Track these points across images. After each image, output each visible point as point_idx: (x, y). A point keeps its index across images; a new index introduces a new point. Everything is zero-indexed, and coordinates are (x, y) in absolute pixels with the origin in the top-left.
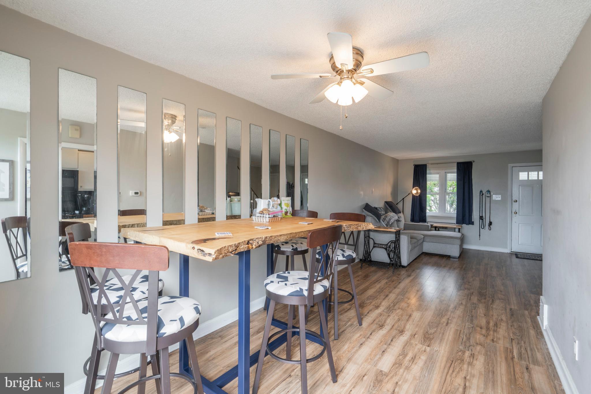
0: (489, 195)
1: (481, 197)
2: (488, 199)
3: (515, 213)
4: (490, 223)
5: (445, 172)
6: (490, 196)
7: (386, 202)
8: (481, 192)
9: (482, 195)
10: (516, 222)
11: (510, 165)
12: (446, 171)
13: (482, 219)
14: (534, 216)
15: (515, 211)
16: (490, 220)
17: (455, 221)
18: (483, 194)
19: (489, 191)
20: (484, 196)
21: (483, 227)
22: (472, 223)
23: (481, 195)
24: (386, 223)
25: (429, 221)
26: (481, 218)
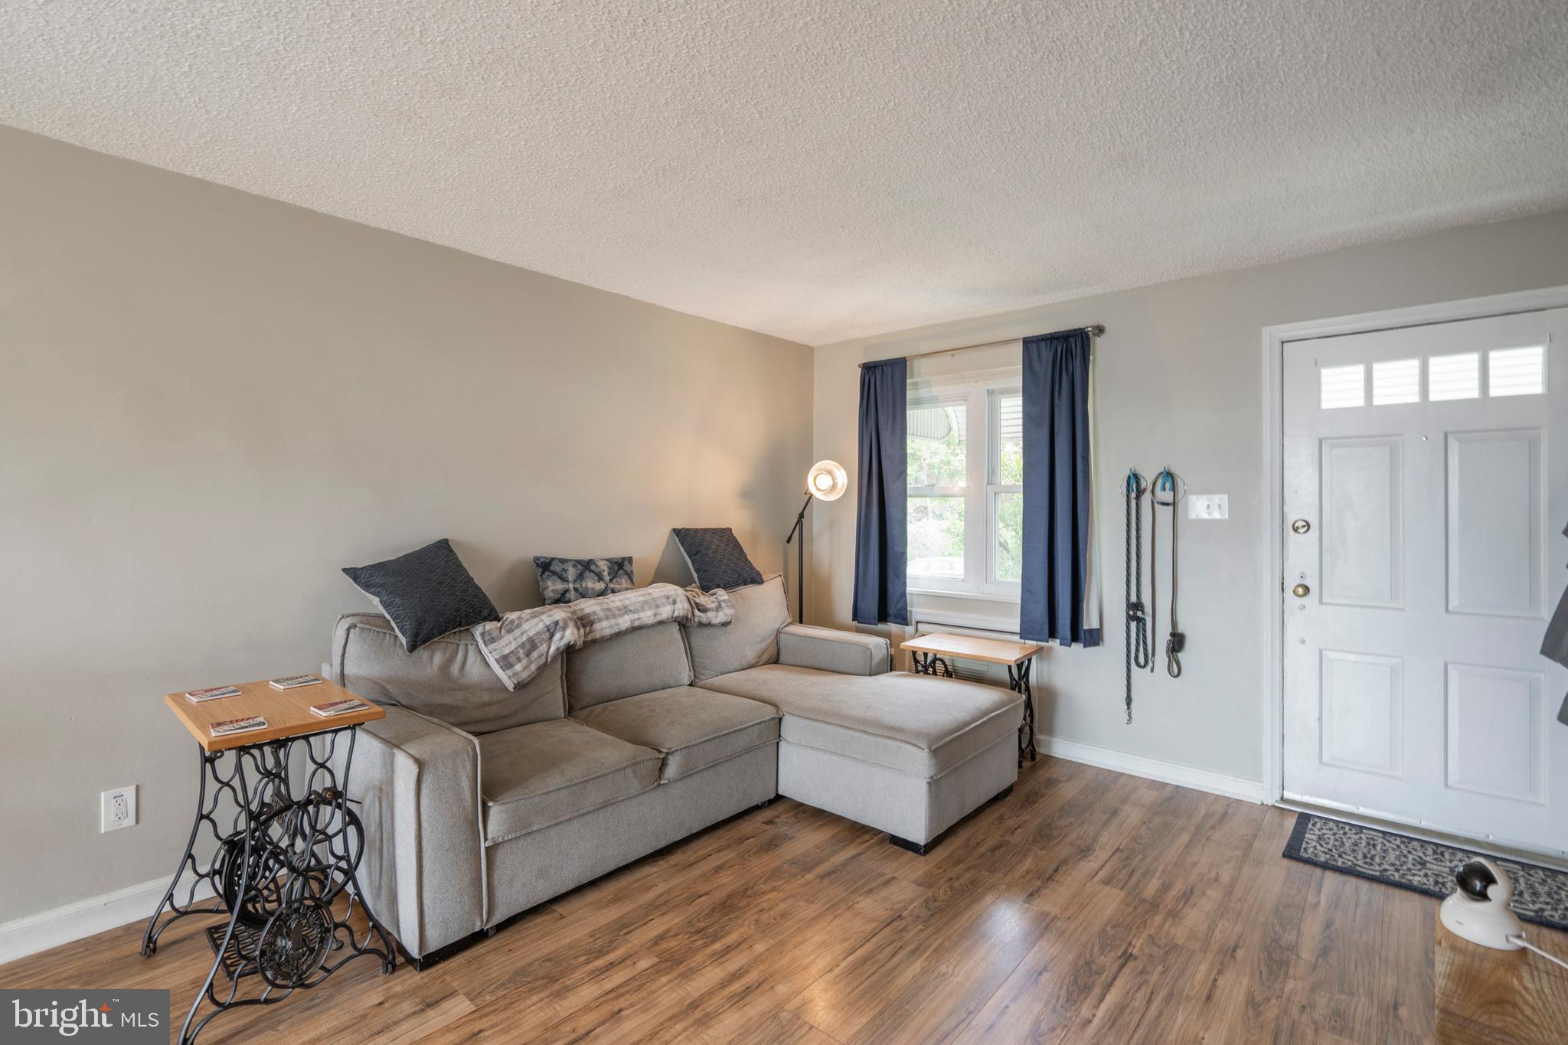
0: (1168, 496)
1: (1133, 503)
2: (1164, 514)
3: (1300, 591)
4: (1177, 642)
5: (990, 393)
6: (1170, 500)
7: (677, 532)
8: (1134, 479)
9: (1138, 498)
10: (1303, 642)
11: (1272, 334)
12: (992, 386)
13: (1140, 621)
14: (1402, 609)
15: (1299, 581)
16: (1174, 624)
17: (1015, 624)
18: (1140, 493)
19: (1169, 475)
20: (1146, 499)
21: (1142, 661)
22: (1094, 638)
23: (1133, 495)
24: (507, 651)
25: (920, 618)
26: (1134, 610)
